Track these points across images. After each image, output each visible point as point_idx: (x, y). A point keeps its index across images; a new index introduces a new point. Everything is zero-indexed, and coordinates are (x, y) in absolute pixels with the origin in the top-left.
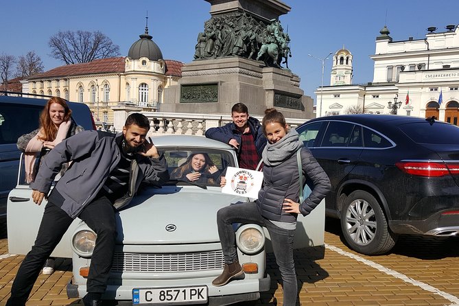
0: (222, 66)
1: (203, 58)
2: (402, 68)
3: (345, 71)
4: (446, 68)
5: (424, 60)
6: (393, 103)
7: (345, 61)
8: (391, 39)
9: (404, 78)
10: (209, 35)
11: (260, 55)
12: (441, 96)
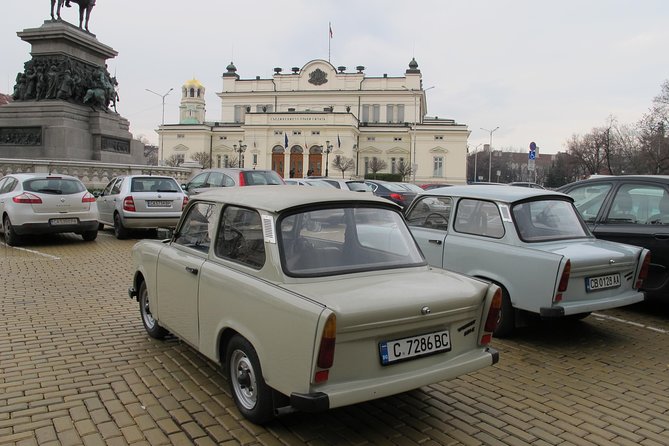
0: (45, 109)
1: (23, 100)
2: (248, 109)
3: (196, 105)
4: (292, 111)
5: (270, 101)
6: (238, 147)
7: (196, 94)
8: (238, 76)
9: (249, 120)
10: (31, 76)
11: (86, 99)
12: (286, 141)
